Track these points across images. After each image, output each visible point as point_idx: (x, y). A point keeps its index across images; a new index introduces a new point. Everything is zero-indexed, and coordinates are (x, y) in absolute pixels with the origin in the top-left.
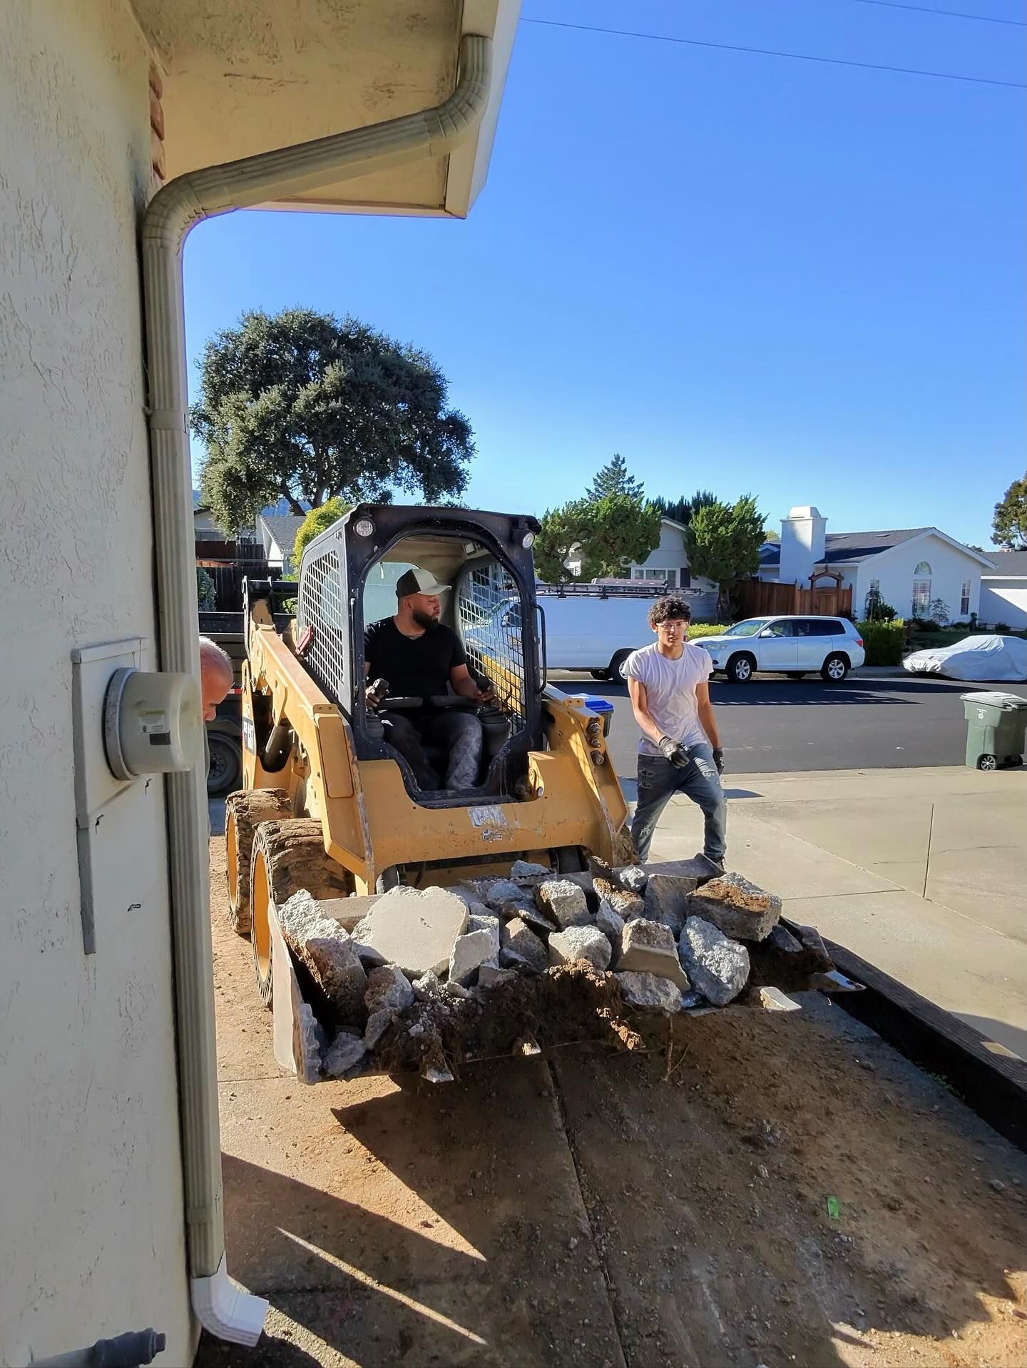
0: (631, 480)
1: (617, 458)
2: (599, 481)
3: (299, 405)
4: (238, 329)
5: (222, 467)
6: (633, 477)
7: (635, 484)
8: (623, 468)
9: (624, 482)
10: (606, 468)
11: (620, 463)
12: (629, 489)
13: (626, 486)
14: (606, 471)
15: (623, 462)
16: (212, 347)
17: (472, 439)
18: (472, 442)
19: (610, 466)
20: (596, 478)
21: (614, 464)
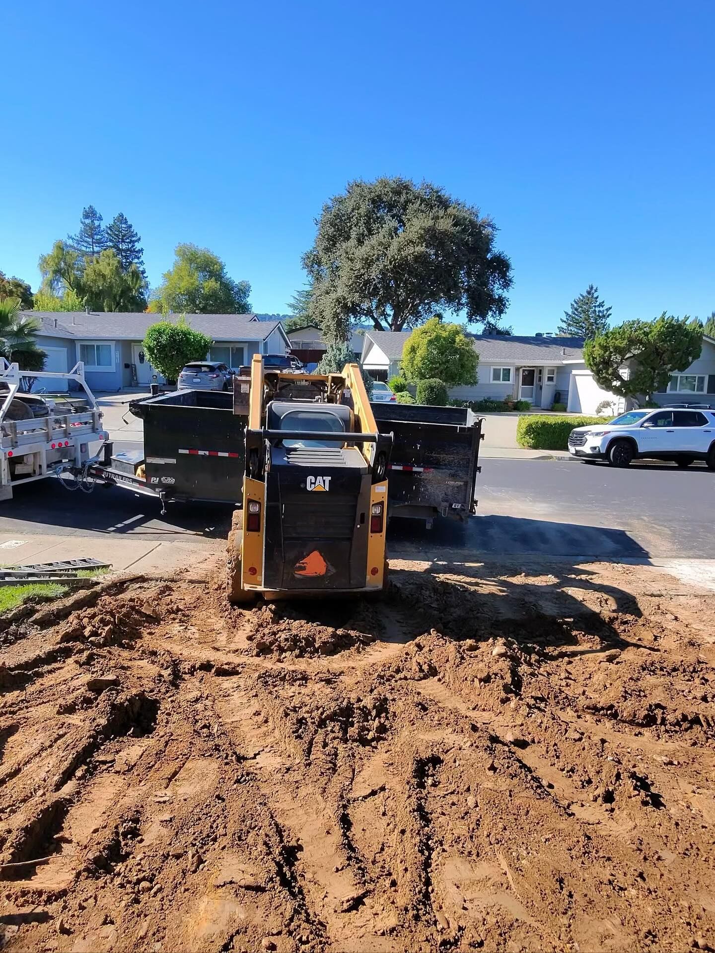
0: (601, 305)
1: (592, 288)
2: (575, 305)
3: (392, 251)
4: (344, 194)
5: (333, 296)
6: (603, 302)
7: (605, 308)
8: (595, 295)
9: (595, 306)
10: (581, 295)
11: (593, 291)
12: (599, 311)
13: (597, 309)
14: (581, 298)
15: (596, 291)
16: (327, 209)
17: (511, 274)
18: (511, 276)
19: (585, 294)
20: (573, 303)
21: (589, 293)
